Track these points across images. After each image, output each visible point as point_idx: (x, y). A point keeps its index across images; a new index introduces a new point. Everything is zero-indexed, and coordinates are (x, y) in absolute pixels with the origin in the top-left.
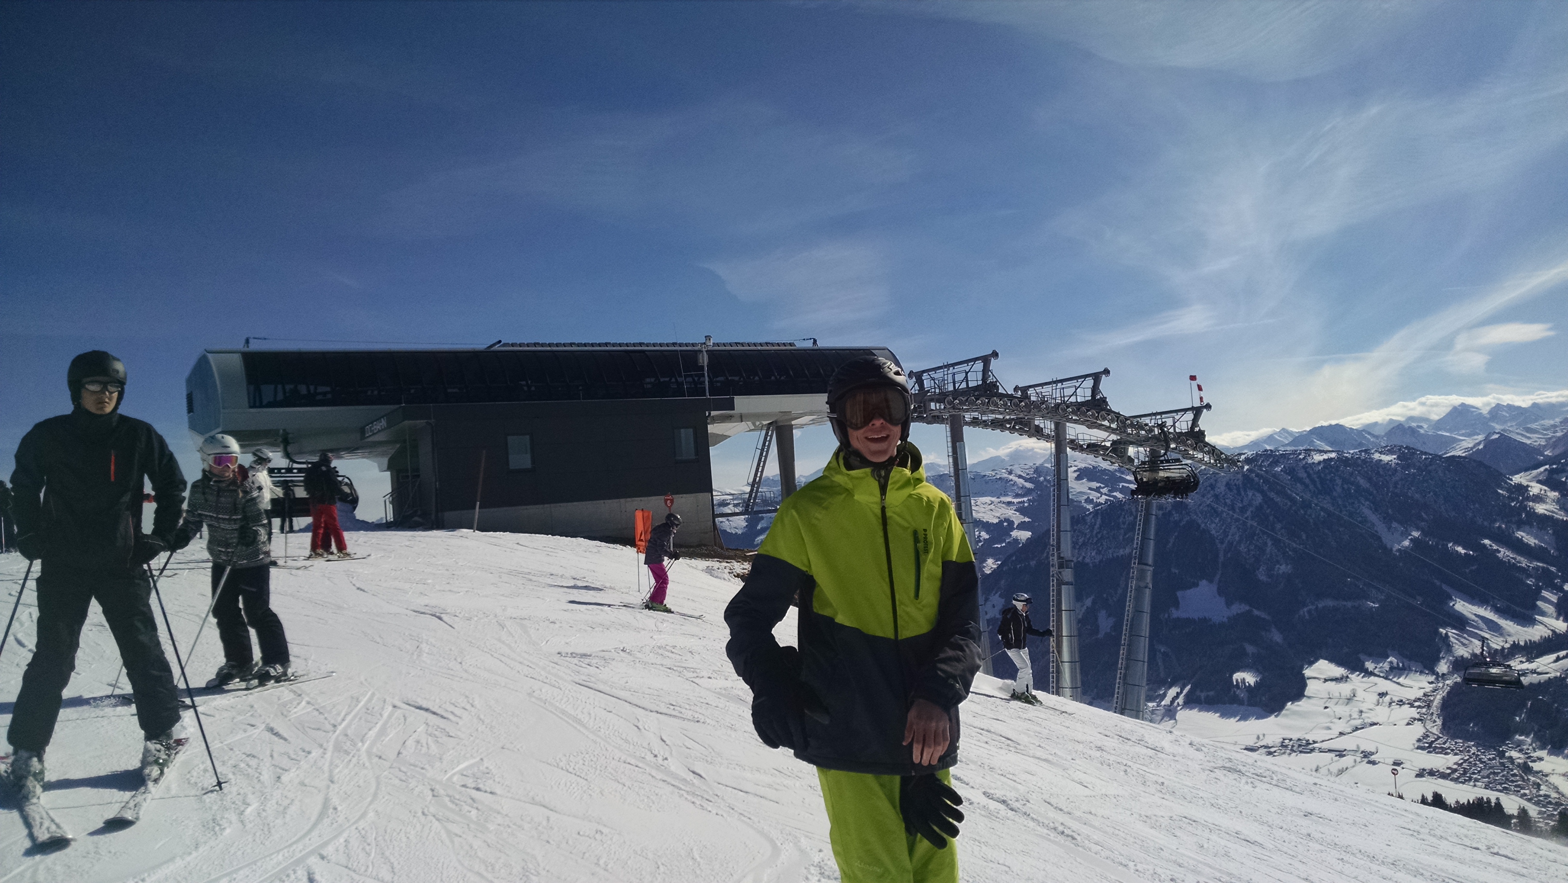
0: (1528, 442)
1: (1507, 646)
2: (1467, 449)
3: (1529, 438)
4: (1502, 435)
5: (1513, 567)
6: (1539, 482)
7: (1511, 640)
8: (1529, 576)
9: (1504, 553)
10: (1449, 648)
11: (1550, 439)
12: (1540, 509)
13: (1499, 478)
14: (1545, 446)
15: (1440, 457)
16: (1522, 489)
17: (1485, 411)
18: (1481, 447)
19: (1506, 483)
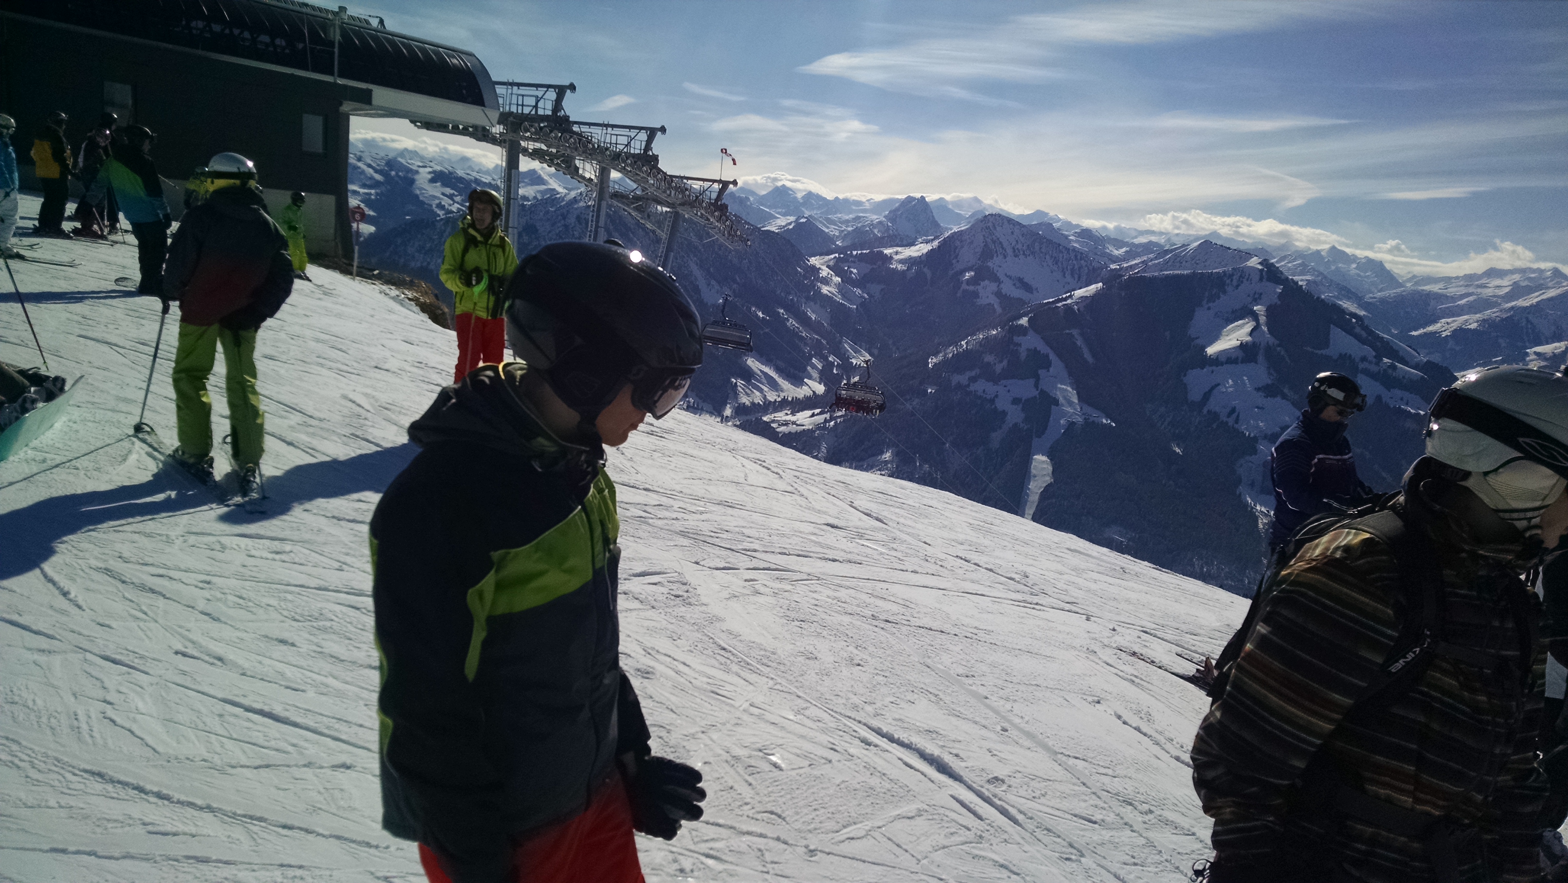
0: (827, 231)
1: (779, 399)
2: (780, 227)
3: (828, 228)
4: (808, 220)
5: (795, 334)
6: (828, 267)
7: (782, 395)
8: (806, 344)
9: (792, 323)
10: (736, 395)
11: (843, 231)
12: (825, 290)
13: (800, 257)
14: (837, 237)
15: (759, 229)
16: (815, 270)
17: (799, 196)
18: (791, 227)
19: (804, 262)
